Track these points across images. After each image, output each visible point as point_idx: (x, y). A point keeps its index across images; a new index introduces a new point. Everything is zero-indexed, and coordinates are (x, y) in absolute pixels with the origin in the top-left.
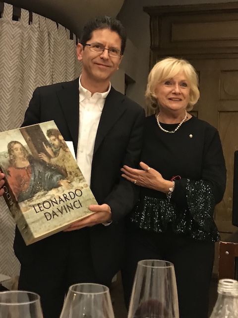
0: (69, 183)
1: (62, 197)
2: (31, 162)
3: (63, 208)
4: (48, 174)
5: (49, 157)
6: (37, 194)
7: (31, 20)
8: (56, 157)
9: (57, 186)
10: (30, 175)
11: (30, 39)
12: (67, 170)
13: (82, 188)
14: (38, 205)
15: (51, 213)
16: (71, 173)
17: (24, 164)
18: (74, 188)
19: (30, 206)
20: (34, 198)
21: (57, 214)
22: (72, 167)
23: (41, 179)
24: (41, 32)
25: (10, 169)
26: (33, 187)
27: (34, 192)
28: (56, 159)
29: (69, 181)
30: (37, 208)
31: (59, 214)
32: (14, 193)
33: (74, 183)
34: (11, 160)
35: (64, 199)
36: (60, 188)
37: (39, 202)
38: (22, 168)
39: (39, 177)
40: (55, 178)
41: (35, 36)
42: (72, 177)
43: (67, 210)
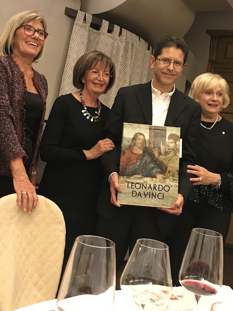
0: (164, 178)
1: (152, 186)
2: (144, 152)
3: (149, 193)
4: (152, 165)
5: (160, 154)
6: (135, 176)
7: (120, 33)
8: (165, 155)
9: (153, 176)
10: (138, 160)
11: (118, 47)
12: (168, 169)
13: (172, 186)
14: (132, 183)
15: (138, 193)
16: (169, 172)
17: (138, 151)
18: (166, 183)
19: (126, 181)
20: (132, 177)
21: (142, 195)
22: (173, 168)
23: (144, 166)
24: (127, 43)
25: (126, 151)
26: (135, 170)
27: (134, 173)
28: (164, 157)
29: (164, 177)
30: (130, 185)
31: (143, 196)
32: (120, 168)
33: (167, 180)
34: (131, 145)
35: (153, 188)
36: (154, 179)
37: (133, 182)
38: (135, 154)
39: (143, 164)
40: (155, 171)
41: (122, 46)
42: (169, 175)
43: (151, 196)
